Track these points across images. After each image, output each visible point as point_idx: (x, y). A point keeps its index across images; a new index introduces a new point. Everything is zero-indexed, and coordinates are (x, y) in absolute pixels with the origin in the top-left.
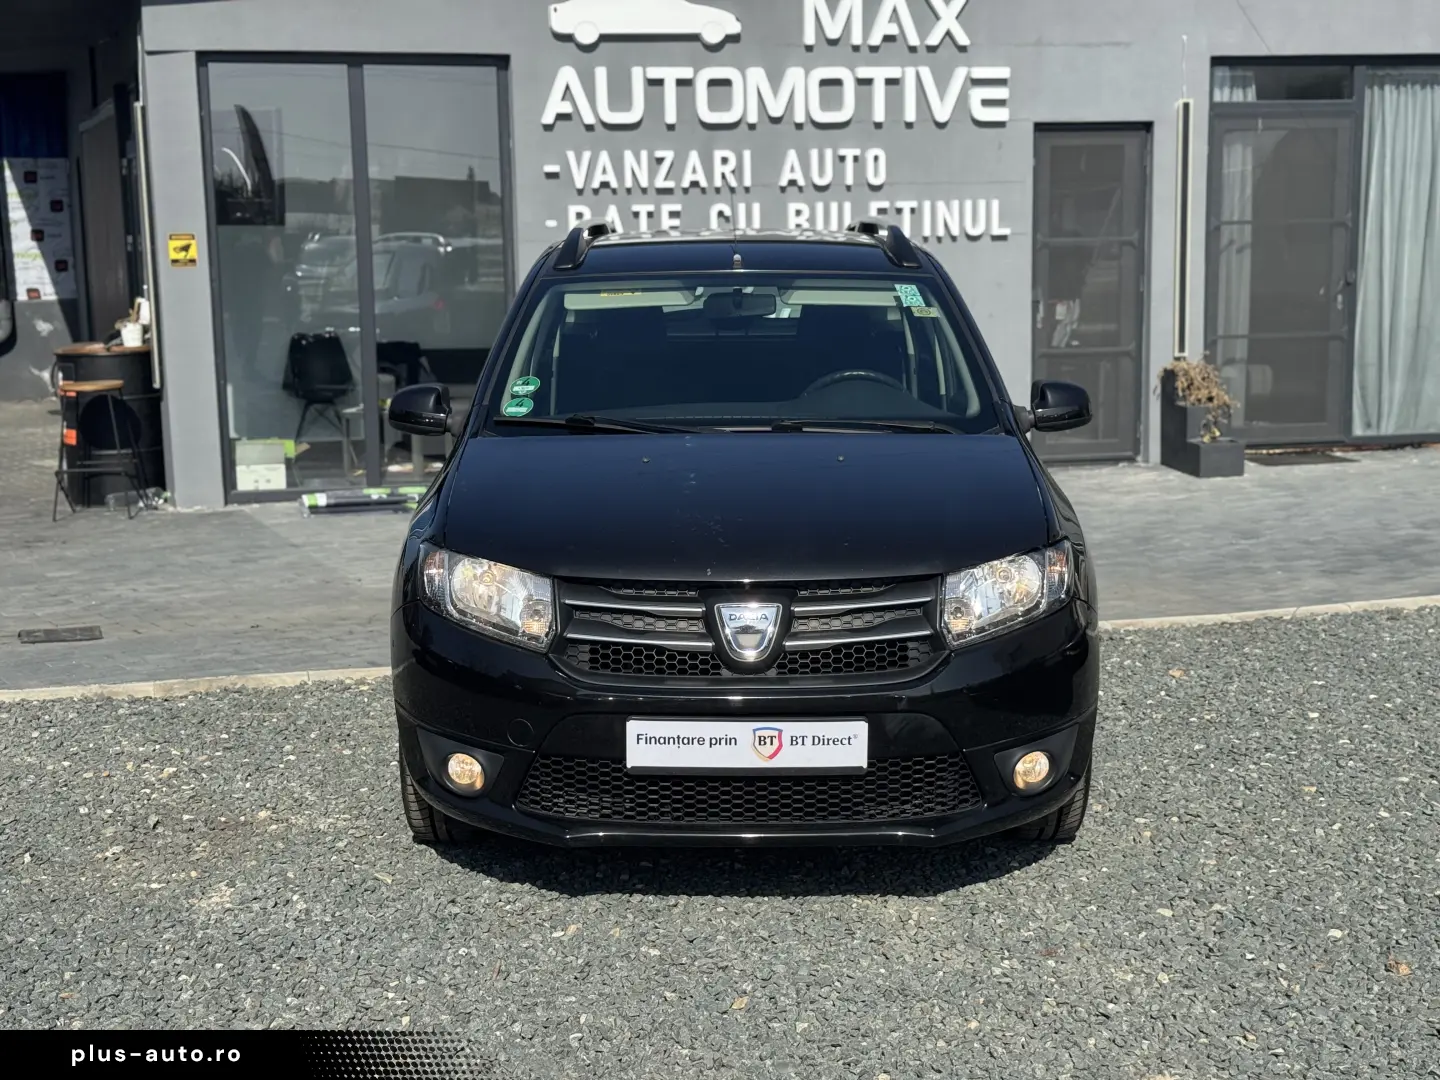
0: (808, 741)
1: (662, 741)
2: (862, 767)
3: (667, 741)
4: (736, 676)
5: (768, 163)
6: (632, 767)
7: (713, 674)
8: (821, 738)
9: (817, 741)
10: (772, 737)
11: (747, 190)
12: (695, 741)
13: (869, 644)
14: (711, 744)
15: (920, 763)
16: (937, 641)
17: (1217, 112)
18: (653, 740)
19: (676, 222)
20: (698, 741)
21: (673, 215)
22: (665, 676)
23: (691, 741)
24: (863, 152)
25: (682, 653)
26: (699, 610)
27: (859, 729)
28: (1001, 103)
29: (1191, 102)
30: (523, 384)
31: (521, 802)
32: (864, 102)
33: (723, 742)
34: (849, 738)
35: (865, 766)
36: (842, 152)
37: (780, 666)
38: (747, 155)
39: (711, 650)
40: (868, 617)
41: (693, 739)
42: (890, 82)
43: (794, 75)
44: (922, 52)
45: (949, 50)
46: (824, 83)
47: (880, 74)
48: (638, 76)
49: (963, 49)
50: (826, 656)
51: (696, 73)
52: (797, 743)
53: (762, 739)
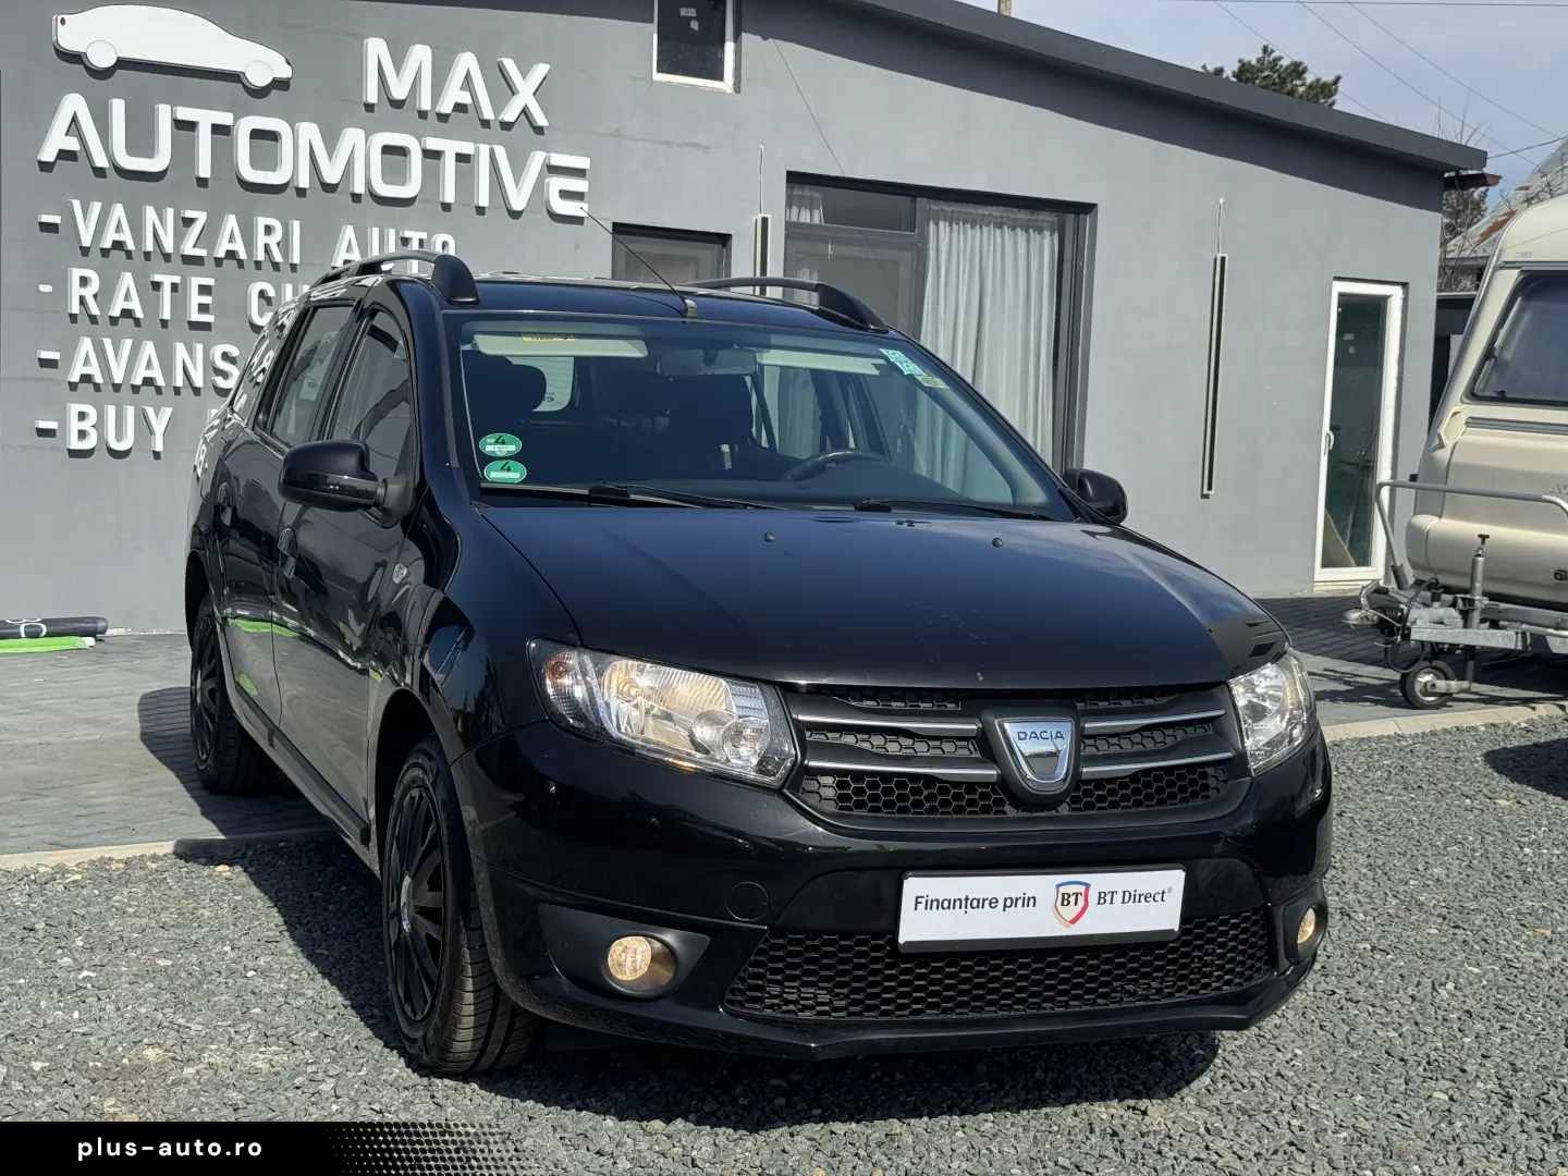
0: (1118, 898)
1: (946, 904)
2: (1172, 931)
3: (951, 904)
4: (1022, 814)
5: (320, 238)
6: (908, 944)
7: (996, 812)
8: (1133, 893)
9: (1130, 897)
10: (1077, 894)
11: (294, 267)
12: (987, 903)
13: (1167, 770)
14: (1005, 906)
15: (1225, 922)
16: (1238, 765)
17: (793, 231)
18: (935, 904)
19: (207, 300)
20: (990, 903)
21: (204, 290)
22: (938, 816)
23: (980, 903)
24: (430, 237)
25: (956, 784)
26: (971, 727)
27: (1172, 881)
28: (578, 196)
29: (769, 216)
30: (496, 442)
31: (731, 1002)
32: (432, 178)
33: (1020, 902)
34: (1163, 893)
35: (1176, 929)
36: (407, 234)
37: (1075, 800)
38: (296, 225)
39: (995, 780)
40: (1158, 736)
41: (984, 900)
42: (462, 158)
43: (353, 137)
44: (496, 127)
45: (523, 129)
46: (387, 150)
47: (450, 148)
48: (164, 114)
49: (539, 130)
50: (1124, 786)
51: (235, 120)
52: (1105, 901)
53: (1066, 897)
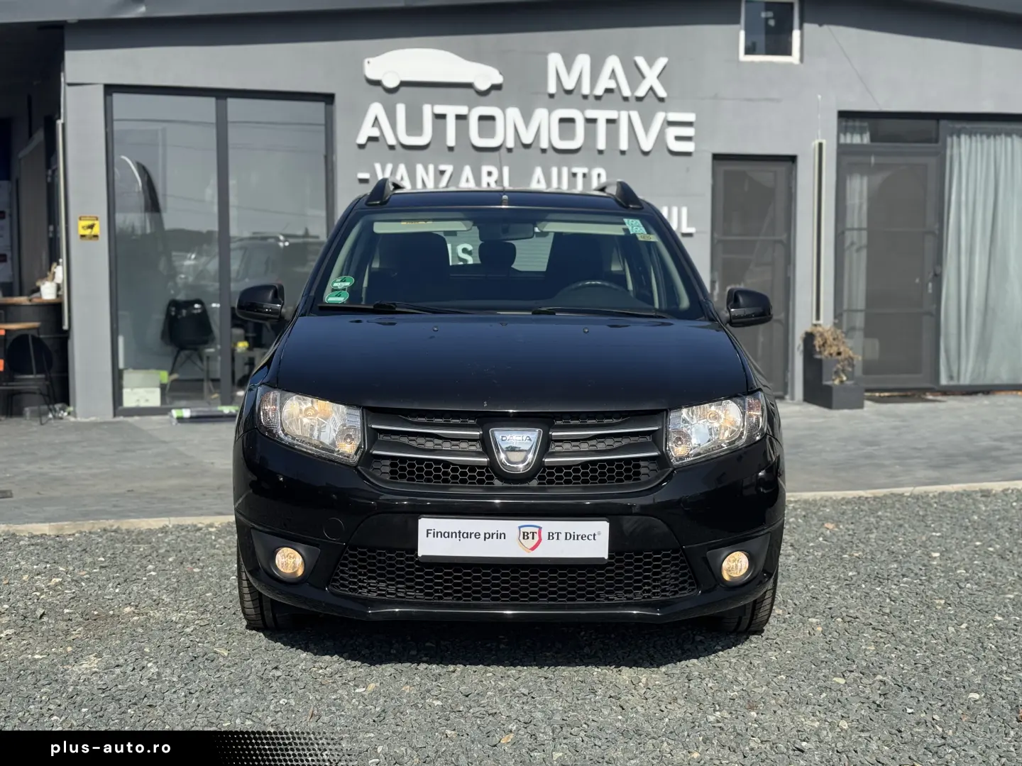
0: (562, 536)
1: (446, 535)
2: (603, 558)
3: (450, 535)
4: (504, 484)
6: (422, 556)
7: (488, 483)
8: (572, 534)
9: (571, 536)
10: (533, 533)
12: (473, 535)
13: (611, 462)
14: (485, 538)
15: (649, 556)
16: (663, 460)
17: (843, 150)
18: (439, 534)
20: (475, 536)
22: (450, 484)
23: (469, 535)
24: (590, 170)
25: (464, 467)
26: (477, 433)
27: (601, 528)
28: (688, 139)
29: (824, 142)
30: (341, 281)
31: (333, 586)
32: (591, 135)
33: (495, 536)
35: (606, 557)
36: (575, 170)
37: (541, 478)
38: (506, 170)
39: (486, 465)
40: (609, 441)
41: (471, 534)
42: (610, 121)
43: (540, 114)
44: (633, 101)
45: (651, 100)
46: (562, 120)
47: (602, 115)
48: (427, 111)
49: (661, 100)
50: (576, 470)
51: (470, 111)
52: (553, 538)
53: (526, 534)
